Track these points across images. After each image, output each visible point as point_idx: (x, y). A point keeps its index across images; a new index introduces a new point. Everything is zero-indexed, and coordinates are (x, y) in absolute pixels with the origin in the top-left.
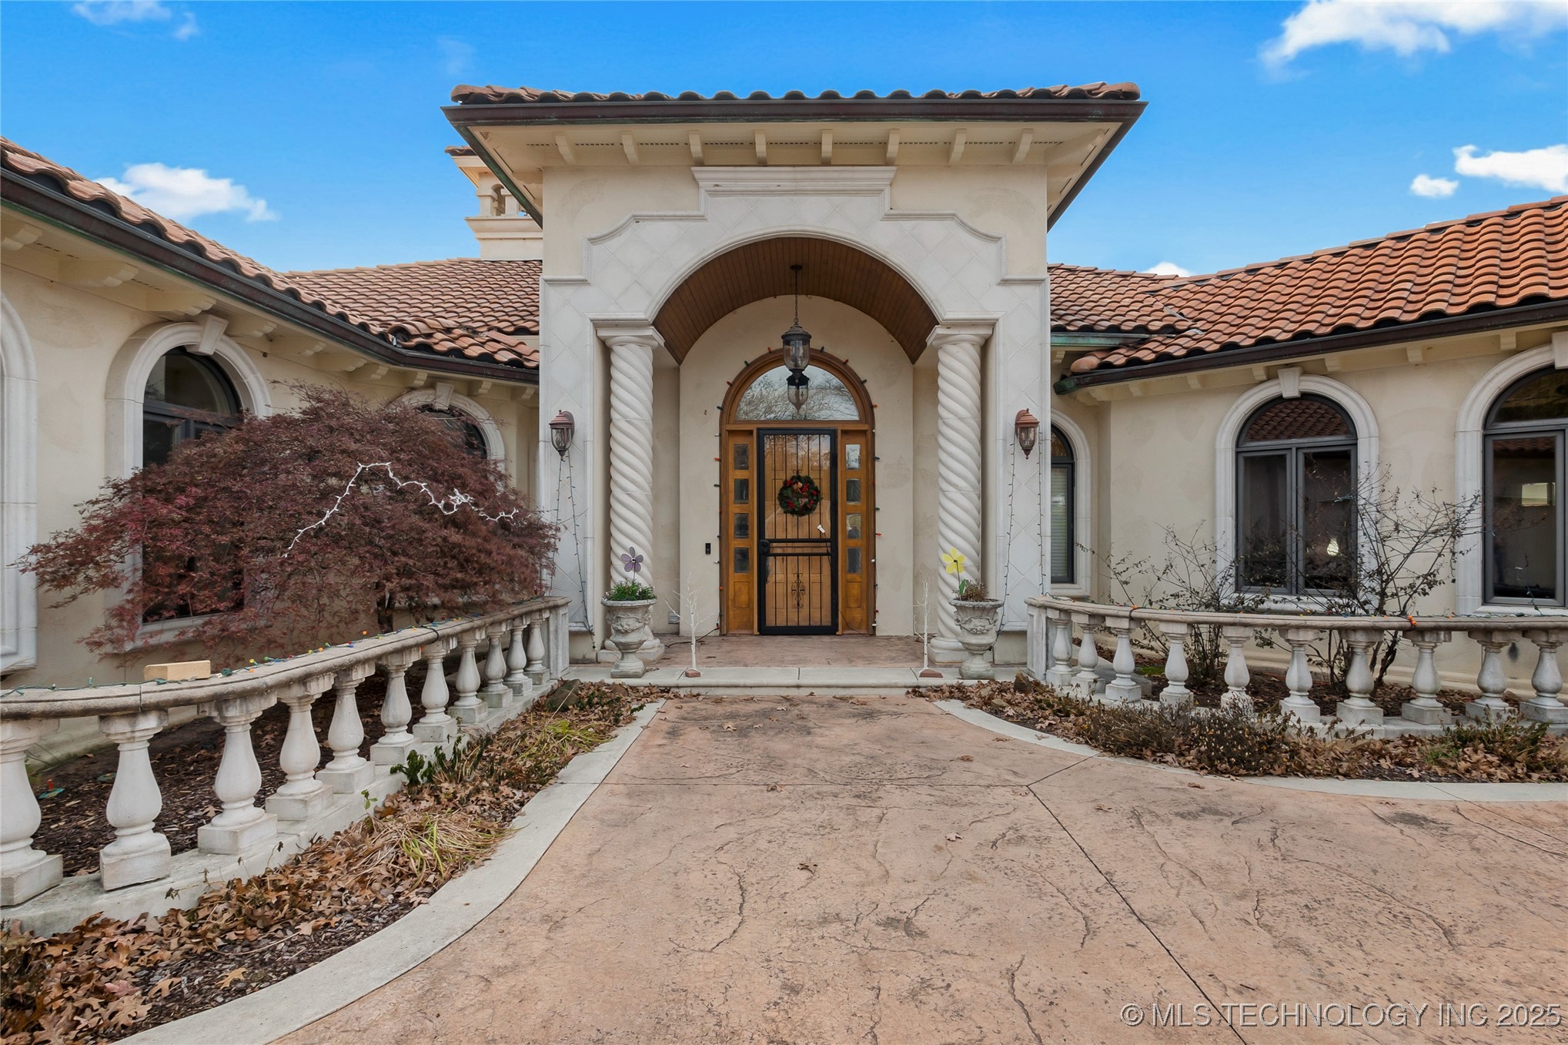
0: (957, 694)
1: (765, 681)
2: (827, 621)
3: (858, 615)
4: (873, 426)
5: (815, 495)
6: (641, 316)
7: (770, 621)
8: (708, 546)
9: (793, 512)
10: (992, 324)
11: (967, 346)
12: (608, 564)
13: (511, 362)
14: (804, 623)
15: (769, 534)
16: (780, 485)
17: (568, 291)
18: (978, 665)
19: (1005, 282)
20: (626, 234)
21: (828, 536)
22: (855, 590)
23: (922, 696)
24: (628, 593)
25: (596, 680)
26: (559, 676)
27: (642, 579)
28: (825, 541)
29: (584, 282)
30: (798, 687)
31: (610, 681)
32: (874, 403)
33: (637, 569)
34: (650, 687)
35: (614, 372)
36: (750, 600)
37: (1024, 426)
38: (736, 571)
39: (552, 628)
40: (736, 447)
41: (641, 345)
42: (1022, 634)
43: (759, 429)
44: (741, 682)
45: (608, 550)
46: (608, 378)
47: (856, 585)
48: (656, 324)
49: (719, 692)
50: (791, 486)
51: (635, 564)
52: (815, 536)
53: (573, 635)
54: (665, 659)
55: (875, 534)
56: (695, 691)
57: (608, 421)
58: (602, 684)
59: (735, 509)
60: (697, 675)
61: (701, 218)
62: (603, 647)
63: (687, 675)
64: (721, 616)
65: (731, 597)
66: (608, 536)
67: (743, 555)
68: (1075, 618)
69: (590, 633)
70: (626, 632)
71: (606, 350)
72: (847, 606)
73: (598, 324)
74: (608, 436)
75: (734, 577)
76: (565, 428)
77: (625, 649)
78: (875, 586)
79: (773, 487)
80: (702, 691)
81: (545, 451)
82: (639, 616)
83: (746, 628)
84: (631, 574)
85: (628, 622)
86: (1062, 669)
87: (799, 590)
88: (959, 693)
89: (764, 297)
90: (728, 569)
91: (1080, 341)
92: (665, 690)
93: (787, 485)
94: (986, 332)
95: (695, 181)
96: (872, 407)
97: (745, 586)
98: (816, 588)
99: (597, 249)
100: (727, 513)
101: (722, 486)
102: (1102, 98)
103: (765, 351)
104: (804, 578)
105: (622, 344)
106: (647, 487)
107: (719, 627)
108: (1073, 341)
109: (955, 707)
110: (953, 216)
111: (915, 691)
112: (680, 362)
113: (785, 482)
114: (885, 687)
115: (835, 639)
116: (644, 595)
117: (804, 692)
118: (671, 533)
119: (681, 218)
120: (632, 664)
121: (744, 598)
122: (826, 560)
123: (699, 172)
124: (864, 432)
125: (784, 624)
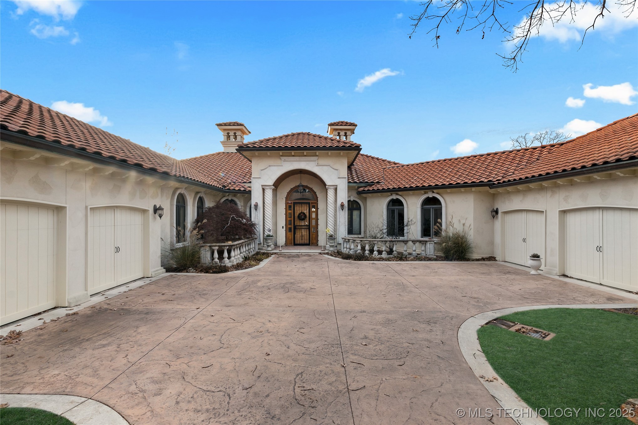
0: (327, 254)
1: (293, 252)
2: (308, 242)
3: (315, 241)
4: (318, 202)
5: (305, 216)
6: (271, 184)
7: (296, 243)
8: (283, 227)
9: (301, 220)
10: (337, 186)
11: (333, 189)
12: (264, 231)
13: (244, 190)
14: (303, 243)
15: (296, 224)
16: (298, 214)
17: (257, 179)
18: (332, 249)
19: (339, 178)
20: (268, 169)
21: (308, 225)
22: (314, 236)
23: (321, 254)
24: (269, 236)
25: (263, 251)
26: (257, 251)
27: (271, 233)
28: (308, 226)
29: (260, 178)
30: (299, 253)
31: (266, 252)
32: (318, 197)
33: (270, 232)
34: (273, 253)
35: (265, 194)
36: (292, 238)
37: (342, 206)
38: (289, 232)
39: (255, 242)
40: (289, 206)
41: (270, 189)
42: (341, 244)
43: (294, 202)
44: (289, 252)
45: (264, 228)
46: (264, 195)
47: (314, 235)
48: (273, 185)
49: (285, 254)
50: (300, 214)
51: (270, 231)
52: (306, 225)
53: (258, 244)
54: (275, 249)
55: (318, 224)
56: (281, 253)
57: (264, 203)
58: (264, 252)
59: (289, 219)
60: (281, 251)
61: (282, 166)
62: (263, 247)
63: (279, 251)
64: (286, 241)
65: (288, 237)
66: (264, 225)
67: (290, 229)
68: (350, 241)
69: (261, 244)
70: (269, 243)
71: (264, 190)
72: (312, 239)
73: (262, 186)
74: (264, 206)
75: (288, 233)
76: (256, 206)
77: (268, 246)
78: (318, 235)
79: (296, 215)
80: (282, 253)
81: (253, 210)
82: (271, 240)
83: (291, 244)
84: (269, 233)
85: (269, 241)
86: (345, 249)
87: (302, 236)
88: (328, 254)
89: (295, 174)
90: (287, 232)
91: (360, 185)
92: (276, 253)
93: (299, 214)
94: (336, 187)
95: (281, 159)
96: (317, 198)
97: (291, 235)
98: (306, 236)
99: (262, 171)
100: (287, 220)
101: (286, 214)
102: (355, 147)
103: (295, 186)
104: (303, 234)
105: (267, 189)
106: (272, 216)
107: (285, 244)
108: (358, 185)
109: (326, 256)
110: (329, 166)
111: (320, 253)
112: (277, 188)
113: (299, 213)
114: (315, 253)
115: (309, 246)
116: (272, 236)
117: (300, 254)
118: (275, 224)
119: (278, 166)
120: (269, 249)
121: (290, 238)
122: (308, 230)
123: (281, 157)
124: (316, 203)
125: (299, 243)
